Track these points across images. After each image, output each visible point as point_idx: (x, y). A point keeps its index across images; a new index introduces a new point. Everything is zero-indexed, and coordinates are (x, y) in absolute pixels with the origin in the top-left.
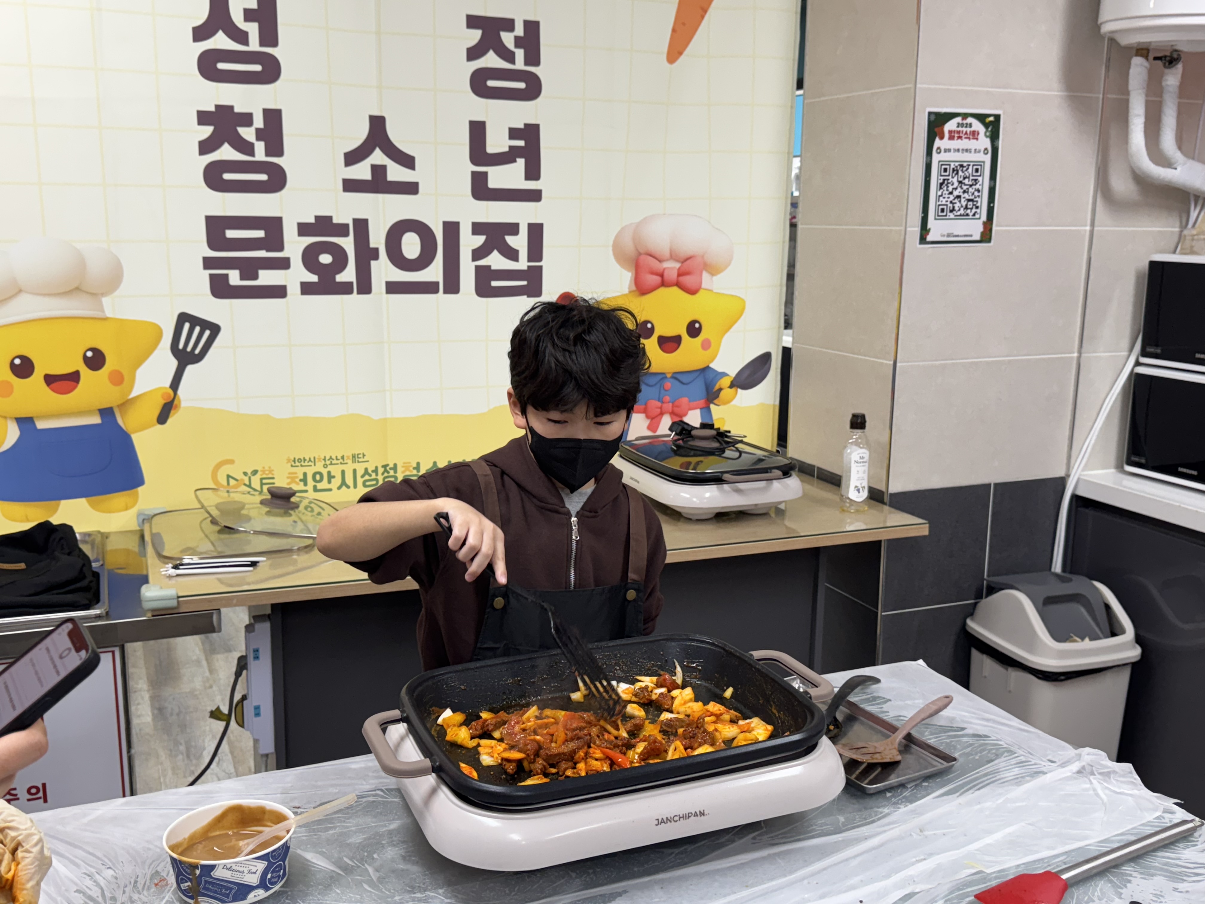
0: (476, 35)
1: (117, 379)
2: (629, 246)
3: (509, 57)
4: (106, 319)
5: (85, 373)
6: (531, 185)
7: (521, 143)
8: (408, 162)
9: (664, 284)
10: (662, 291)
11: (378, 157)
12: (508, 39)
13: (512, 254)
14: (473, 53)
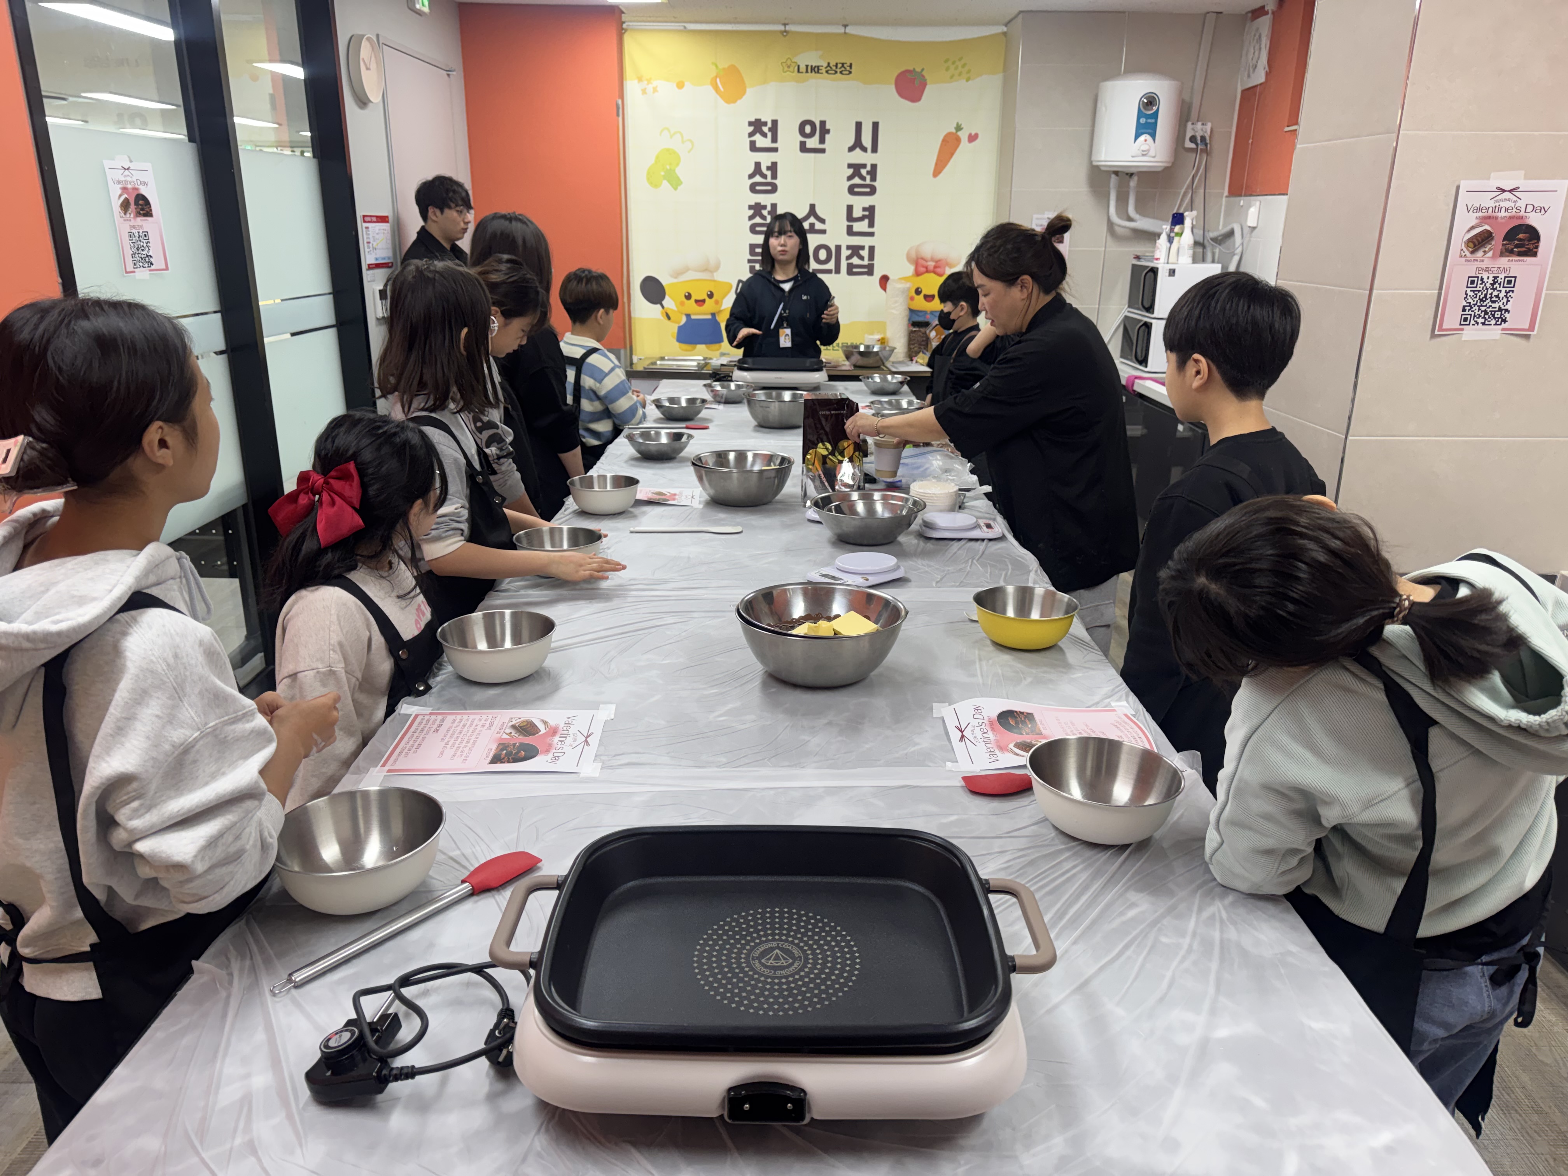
0: (851, 171)
1: (717, 302)
2: (913, 255)
3: (863, 178)
4: (714, 281)
5: (707, 300)
6: (871, 230)
7: (867, 213)
8: (823, 221)
9: (927, 271)
10: (927, 275)
11: (812, 220)
12: (863, 172)
13: (862, 258)
14: (850, 178)
